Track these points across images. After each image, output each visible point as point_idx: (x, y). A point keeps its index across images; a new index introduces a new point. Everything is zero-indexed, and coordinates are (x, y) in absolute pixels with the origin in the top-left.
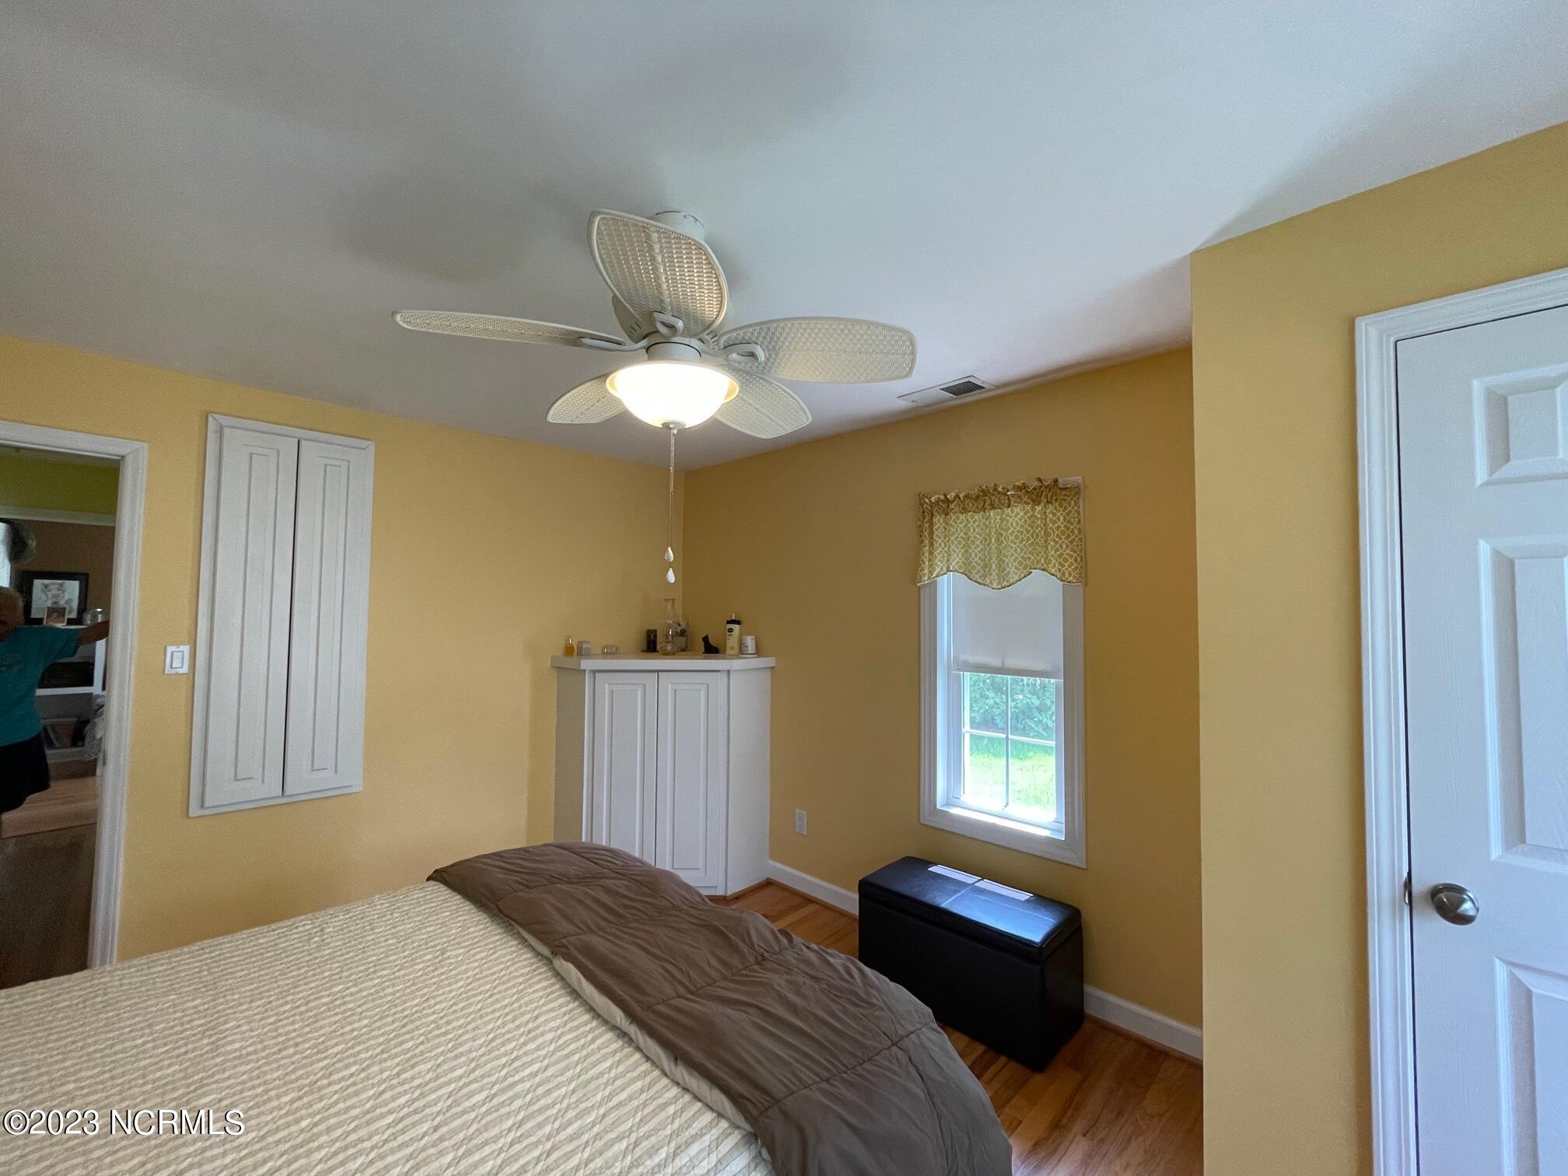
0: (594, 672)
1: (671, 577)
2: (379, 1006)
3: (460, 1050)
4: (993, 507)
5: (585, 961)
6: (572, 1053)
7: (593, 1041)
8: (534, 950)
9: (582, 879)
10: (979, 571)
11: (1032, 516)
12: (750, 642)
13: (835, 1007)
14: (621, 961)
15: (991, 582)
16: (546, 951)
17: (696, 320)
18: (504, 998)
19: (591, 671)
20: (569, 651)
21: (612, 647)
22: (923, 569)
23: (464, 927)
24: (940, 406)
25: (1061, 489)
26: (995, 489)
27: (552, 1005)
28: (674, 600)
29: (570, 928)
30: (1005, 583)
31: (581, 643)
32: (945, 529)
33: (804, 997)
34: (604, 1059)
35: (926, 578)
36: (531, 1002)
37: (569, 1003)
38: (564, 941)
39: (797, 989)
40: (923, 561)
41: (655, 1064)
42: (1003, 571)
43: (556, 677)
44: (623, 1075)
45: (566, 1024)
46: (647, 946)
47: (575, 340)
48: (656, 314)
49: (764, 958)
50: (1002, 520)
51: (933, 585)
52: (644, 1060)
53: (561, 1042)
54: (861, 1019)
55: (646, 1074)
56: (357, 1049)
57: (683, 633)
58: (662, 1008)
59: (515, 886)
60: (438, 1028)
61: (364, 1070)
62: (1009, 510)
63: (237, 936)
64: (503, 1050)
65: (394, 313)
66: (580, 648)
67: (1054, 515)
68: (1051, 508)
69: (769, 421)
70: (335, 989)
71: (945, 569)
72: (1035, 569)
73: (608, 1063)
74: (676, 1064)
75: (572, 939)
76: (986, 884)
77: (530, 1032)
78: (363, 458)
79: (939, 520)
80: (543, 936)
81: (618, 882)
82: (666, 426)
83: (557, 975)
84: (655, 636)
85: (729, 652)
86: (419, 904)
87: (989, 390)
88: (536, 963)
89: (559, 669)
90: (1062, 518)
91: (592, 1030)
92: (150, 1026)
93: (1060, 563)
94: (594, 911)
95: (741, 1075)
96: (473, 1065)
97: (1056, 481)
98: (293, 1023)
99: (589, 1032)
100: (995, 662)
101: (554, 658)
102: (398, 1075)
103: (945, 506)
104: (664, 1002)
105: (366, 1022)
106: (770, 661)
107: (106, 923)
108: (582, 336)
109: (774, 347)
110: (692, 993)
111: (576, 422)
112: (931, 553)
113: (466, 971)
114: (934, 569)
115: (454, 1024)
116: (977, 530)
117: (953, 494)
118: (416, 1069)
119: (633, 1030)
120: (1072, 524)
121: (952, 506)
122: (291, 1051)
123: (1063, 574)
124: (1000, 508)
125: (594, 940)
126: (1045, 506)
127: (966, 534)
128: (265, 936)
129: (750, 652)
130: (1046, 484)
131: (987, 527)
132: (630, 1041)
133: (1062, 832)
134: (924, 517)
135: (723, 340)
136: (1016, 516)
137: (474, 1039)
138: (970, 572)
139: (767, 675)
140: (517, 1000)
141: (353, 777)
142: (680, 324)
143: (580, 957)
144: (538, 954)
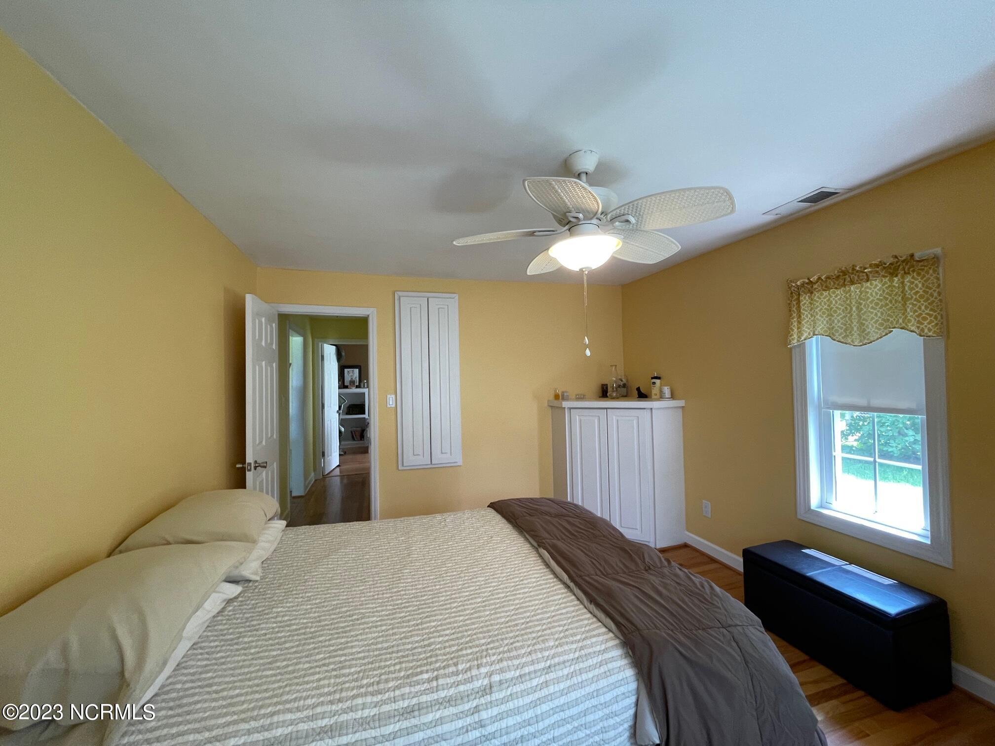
0: (570, 409)
1: (588, 353)
2: (465, 553)
3: (496, 576)
4: (852, 283)
5: (552, 551)
6: (543, 589)
7: (553, 586)
8: (531, 543)
9: (557, 516)
10: (841, 333)
11: (889, 286)
12: (667, 391)
13: (686, 599)
14: (571, 555)
15: (852, 341)
16: (535, 544)
17: (588, 212)
18: (515, 561)
19: (568, 408)
20: (557, 397)
21: (581, 394)
22: (792, 335)
23: (501, 529)
24: (800, 213)
25: (918, 261)
26: (853, 269)
27: (536, 568)
28: (616, 366)
29: (547, 535)
30: (865, 340)
31: (563, 392)
32: (811, 304)
33: (668, 590)
34: (558, 594)
35: (796, 341)
36: (527, 565)
37: (544, 569)
38: (544, 541)
39: (665, 586)
40: (791, 329)
41: (582, 603)
42: (863, 332)
43: (550, 412)
44: (566, 603)
45: (541, 577)
46: (584, 550)
47: (532, 234)
48: (568, 214)
49: (650, 568)
50: (861, 292)
51: (802, 346)
52: (576, 599)
53: (538, 583)
54: (703, 609)
55: (576, 605)
56: (456, 567)
57: (624, 386)
58: (587, 578)
59: (525, 514)
60: (487, 566)
61: (458, 574)
62: (868, 284)
63: (416, 517)
64: (513, 580)
65: (452, 241)
66: (563, 396)
67: (914, 283)
68: (908, 278)
69: (652, 253)
70: (449, 543)
71: (812, 334)
72: (894, 328)
73: (560, 597)
74: (591, 604)
75: (548, 540)
76: (853, 568)
77: (525, 576)
78: (452, 303)
79: (805, 298)
80: (534, 537)
81: (575, 519)
82: (581, 270)
83: (541, 556)
84: (607, 388)
85: (654, 397)
86: (483, 516)
87: (843, 194)
88: (531, 549)
89: (552, 407)
90: (920, 285)
91: (553, 582)
92: (389, 543)
93: (919, 322)
94: (562, 532)
95: (622, 615)
96: (500, 583)
97: (912, 256)
98: (434, 552)
99: (552, 582)
100: (863, 402)
101: (548, 401)
102: (471, 579)
103: (809, 287)
104: (588, 576)
105: (460, 558)
106: (681, 403)
107: (375, 510)
108: (535, 232)
109: (639, 214)
110: (604, 575)
111: (542, 272)
112: (799, 323)
113: (500, 547)
114: (802, 335)
115: (494, 566)
116: (839, 302)
117: (816, 277)
118: (478, 579)
119: (572, 585)
120: (930, 289)
121: (815, 286)
122: (433, 562)
123: (923, 330)
124: (859, 283)
125: (559, 544)
126: (903, 277)
127: (829, 306)
128: (426, 519)
129: (667, 397)
130: (902, 259)
131: (847, 299)
132: (571, 591)
133: (928, 537)
134: (792, 297)
135: (609, 217)
136: (875, 288)
137: (501, 573)
138: (833, 334)
139: (680, 413)
140: (521, 563)
141: (457, 458)
142: (581, 216)
143: (550, 548)
144: (533, 546)
